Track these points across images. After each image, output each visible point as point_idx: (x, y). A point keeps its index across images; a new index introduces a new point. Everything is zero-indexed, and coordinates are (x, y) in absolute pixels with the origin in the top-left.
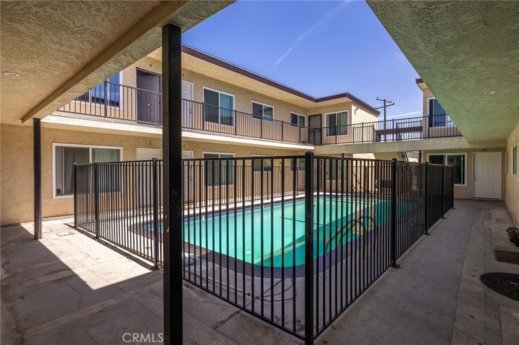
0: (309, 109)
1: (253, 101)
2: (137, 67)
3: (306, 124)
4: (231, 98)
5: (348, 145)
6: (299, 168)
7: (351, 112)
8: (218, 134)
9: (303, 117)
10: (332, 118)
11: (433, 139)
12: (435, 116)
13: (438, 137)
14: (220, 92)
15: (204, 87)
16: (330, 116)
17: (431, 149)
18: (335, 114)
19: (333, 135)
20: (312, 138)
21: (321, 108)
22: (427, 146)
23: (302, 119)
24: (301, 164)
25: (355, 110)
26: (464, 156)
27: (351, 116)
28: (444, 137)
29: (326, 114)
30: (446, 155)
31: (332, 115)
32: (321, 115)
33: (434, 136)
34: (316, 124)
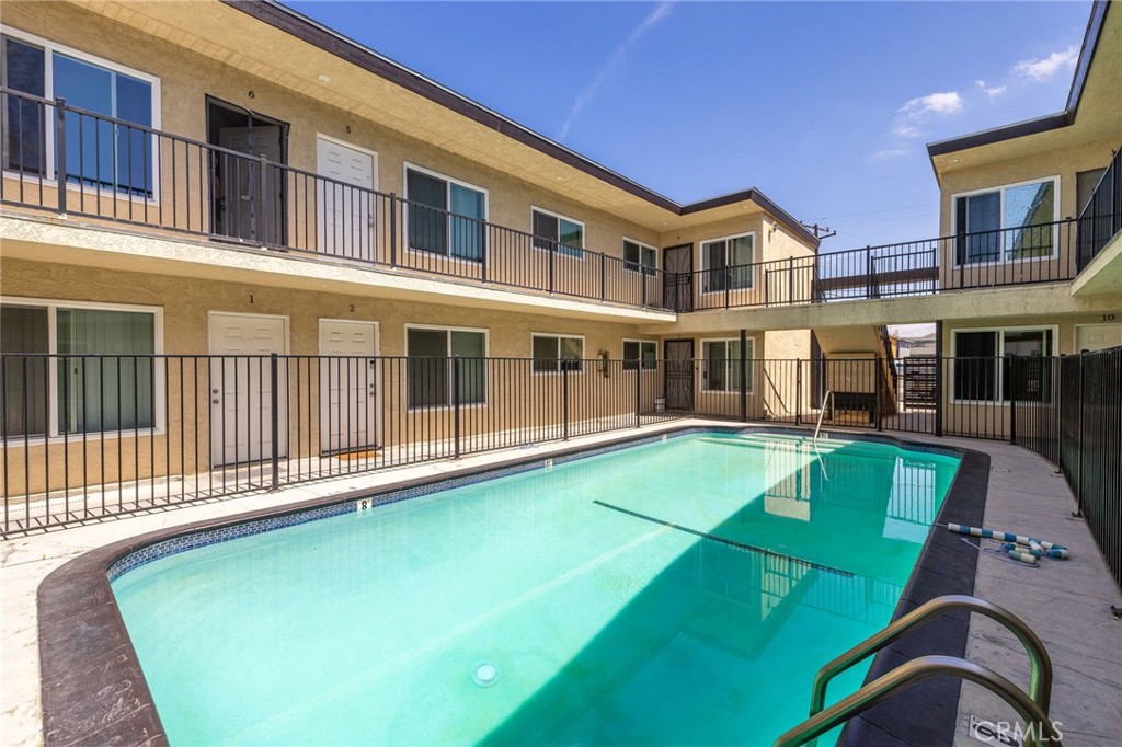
0: (666, 233)
1: (533, 208)
2: (206, 95)
3: (658, 265)
4: (480, 196)
5: (755, 310)
6: (643, 364)
7: (761, 237)
8: (434, 276)
9: (652, 252)
10: (716, 251)
11: (974, 292)
12: (971, 235)
13: (988, 286)
14: (450, 180)
15: (407, 165)
16: (712, 246)
17: (968, 316)
18: (723, 243)
19: (721, 288)
20: (670, 297)
21: (692, 229)
22: (959, 310)
23: (648, 256)
24: (646, 354)
25: (770, 232)
26: (1049, 333)
27: (761, 245)
28: (1004, 285)
29: (701, 243)
30: (1002, 330)
31: (716, 244)
32: (691, 245)
33: (975, 283)
34: (681, 264)
